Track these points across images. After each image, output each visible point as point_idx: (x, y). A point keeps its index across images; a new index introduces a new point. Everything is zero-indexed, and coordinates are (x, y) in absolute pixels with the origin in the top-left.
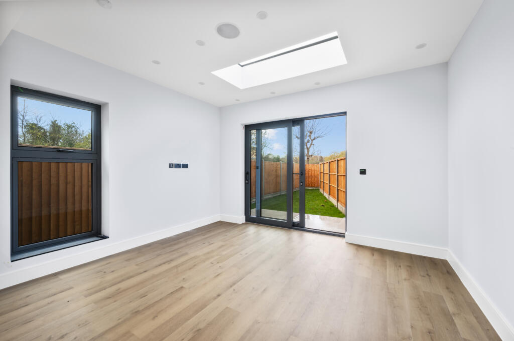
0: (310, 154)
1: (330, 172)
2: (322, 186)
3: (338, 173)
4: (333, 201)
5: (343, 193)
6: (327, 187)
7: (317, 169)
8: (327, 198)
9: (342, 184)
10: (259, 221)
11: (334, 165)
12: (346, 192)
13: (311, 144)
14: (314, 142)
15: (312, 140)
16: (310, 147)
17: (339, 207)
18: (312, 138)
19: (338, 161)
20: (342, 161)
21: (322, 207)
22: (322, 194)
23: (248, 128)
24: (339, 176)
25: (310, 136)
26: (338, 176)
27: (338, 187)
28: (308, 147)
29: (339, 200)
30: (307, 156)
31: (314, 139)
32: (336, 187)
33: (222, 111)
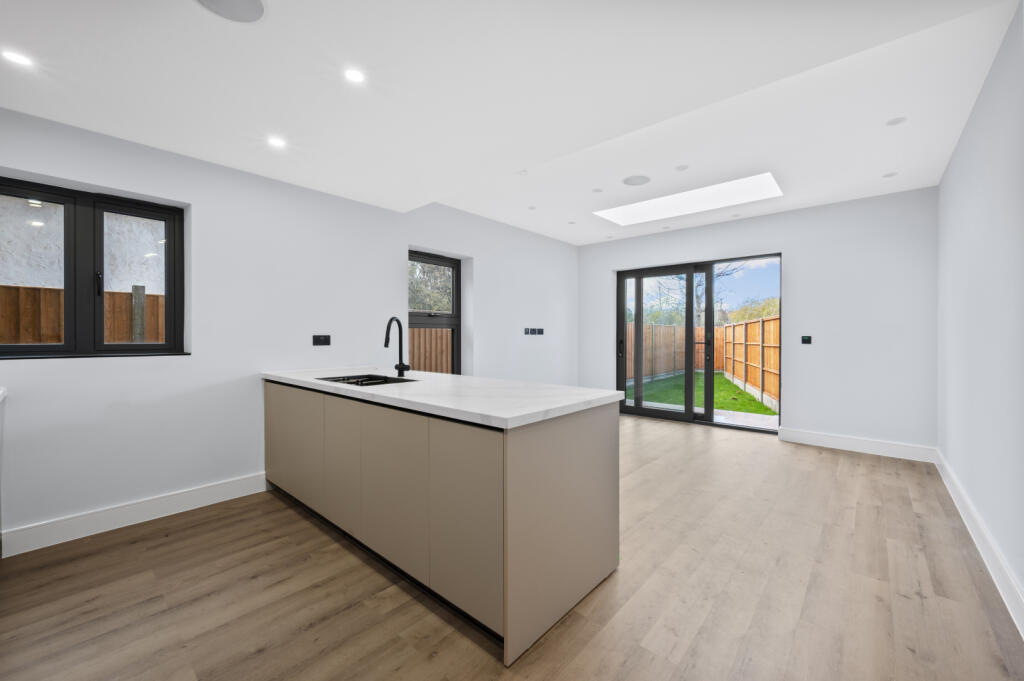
1: (746, 340)
2: (730, 367)
3: (763, 342)
4: (754, 392)
5: (773, 376)
6: (741, 369)
8: (742, 387)
9: (772, 362)
10: (638, 412)
11: (756, 330)
12: (780, 375)
17: (765, 402)
19: (763, 322)
20: (772, 323)
21: (733, 401)
22: (729, 381)
23: (622, 276)
24: (765, 349)
26: (763, 347)
27: (763, 366)
29: (766, 388)
30: (698, 311)
32: (760, 366)
33: (582, 252)
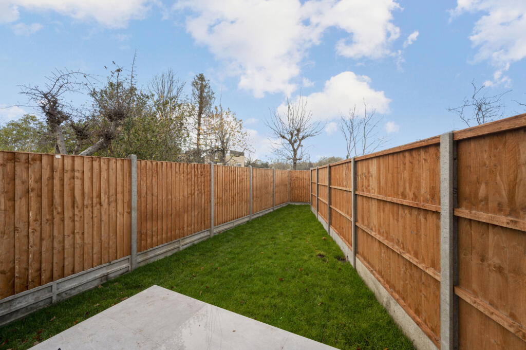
0: (298, 157)
1: (330, 184)
2: (315, 202)
4: (345, 248)
6: (325, 209)
7: (306, 176)
8: (326, 229)
13: (299, 145)
14: (303, 142)
15: (300, 140)
16: (297, 149)
17: (359, 270)
18: (300, 137)
22: (314, 216)
25: (297, 135)
28: (296, 148)
31: (303, 138)
